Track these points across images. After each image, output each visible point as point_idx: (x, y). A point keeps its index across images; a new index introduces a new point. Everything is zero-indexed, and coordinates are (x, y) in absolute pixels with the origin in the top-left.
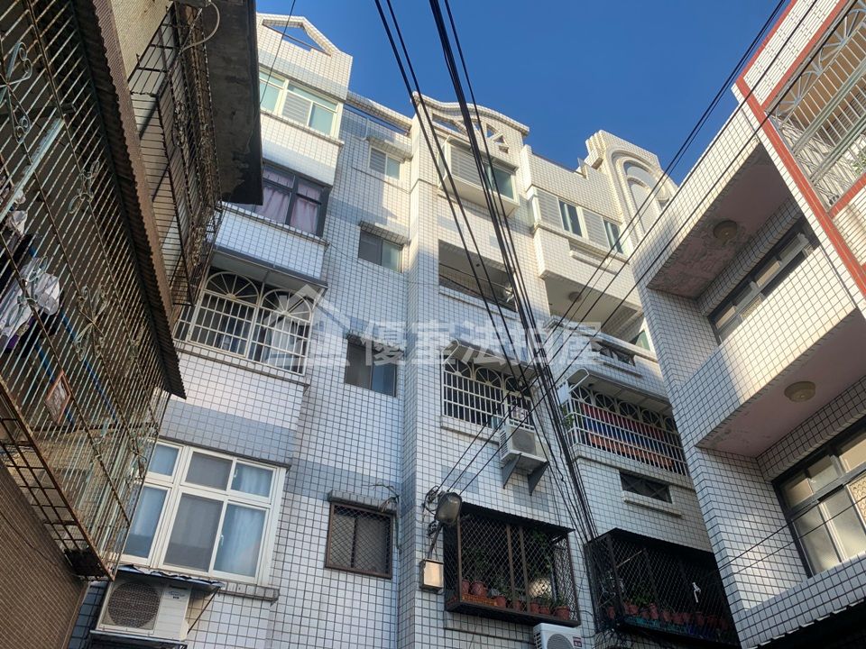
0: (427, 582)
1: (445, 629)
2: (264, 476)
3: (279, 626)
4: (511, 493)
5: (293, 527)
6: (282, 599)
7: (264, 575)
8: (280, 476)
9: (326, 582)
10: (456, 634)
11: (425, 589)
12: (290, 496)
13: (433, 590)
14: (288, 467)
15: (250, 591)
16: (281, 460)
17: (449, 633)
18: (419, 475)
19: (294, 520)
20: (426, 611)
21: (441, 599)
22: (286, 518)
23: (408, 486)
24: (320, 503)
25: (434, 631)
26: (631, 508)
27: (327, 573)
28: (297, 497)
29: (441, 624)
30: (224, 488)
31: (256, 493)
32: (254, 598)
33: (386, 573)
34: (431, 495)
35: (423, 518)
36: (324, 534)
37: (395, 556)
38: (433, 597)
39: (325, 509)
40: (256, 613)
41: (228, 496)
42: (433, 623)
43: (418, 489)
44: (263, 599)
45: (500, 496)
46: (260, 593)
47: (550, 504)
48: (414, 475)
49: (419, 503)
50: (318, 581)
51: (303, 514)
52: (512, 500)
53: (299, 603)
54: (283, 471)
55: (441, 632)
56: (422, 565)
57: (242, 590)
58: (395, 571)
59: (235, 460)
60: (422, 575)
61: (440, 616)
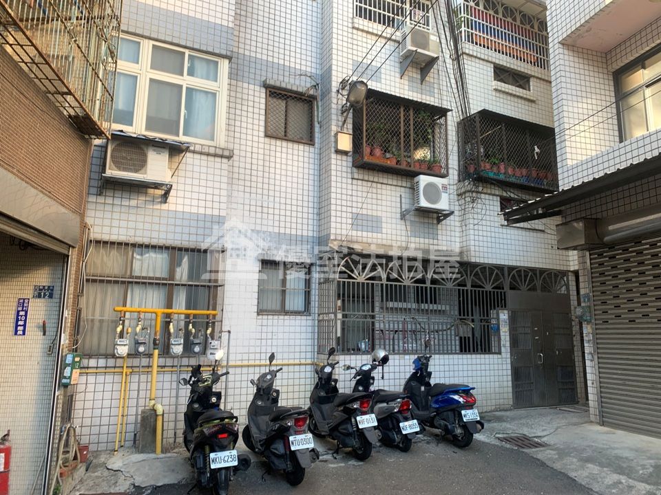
0: (340, 147)
1: (352, 179)
2: (212, 66)
3: (236, 176)
4: (406, 82)
5: (239, 106)
6: (235, 158)
7: (221, 139)
8: (224, 66)
9: (267, 147)
10: (360, 182)
11: (338, 152)
12: (234, 82)
13: (345, 153)
14: (230, 58)
15: (212, 151)
16: (224, 52)
17: (355, 182)
18: (334, 68)
19: (239, 101)
20: (340, 168)
21: (350, 159)
22: (232, 99)
23: (326, 75)
24: (257, 88)
25: (344, 180)
26: (498, 95)
27: (267, 140)
28: (240, 84)
29: (350, 176)
30: (182, 74)
31: (208, 79)
32: (215, 155)
33: (310, 141)
34: (343, 83)
35: (338, 101)
36: (263, 112)
37: (317, 129)
38: (344, 158)
39: (262, 93)
40: (218, 165)
41: (186, 81)
42: (344, 175)
43: (334, 78)
44: (222, 156)
45: (397, 85)
46: (219, 152)
47: (436, 91)
48: (330, 67)
49: (334, 90)
50: (261, 146)
51: (245, 97)
52: (406, 87)
53: (249, 160)
54: (227, 62)
55: (350, 181)
56: (336, 135)
57: (206, 150)
58: (317, 140)
59: (187, 52)
60: (336, 142)
61: (349, 170)
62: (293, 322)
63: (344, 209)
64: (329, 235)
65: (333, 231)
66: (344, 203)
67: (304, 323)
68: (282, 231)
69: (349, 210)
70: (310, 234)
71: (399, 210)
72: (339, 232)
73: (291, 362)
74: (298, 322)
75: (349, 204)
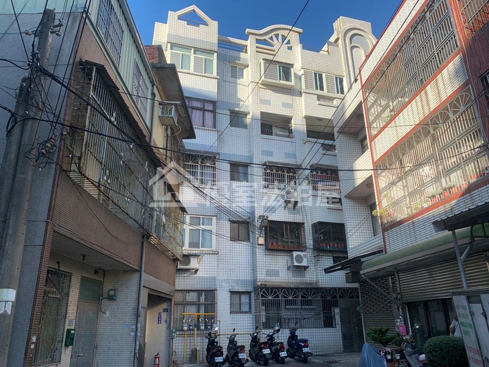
0: (259, 243)
1: (266, 255)
2: (210, 219)
3: (220, 258)
4: (287, 211)
5: (220, 230)
6: (220, 253)
7: (214, 248)
8: (214, 219)
9: (231, 244)
10: (269, 256)
11: (259, 245)
12: (218, 221)
13: (262, 245)
14: (216, 216)
15: (211, 252)
16: (214, 215)
17: (267, 256)
18: (256, 211)
19: (220, 228)
20: (260, 251)
21: (264, 247)
22: (218, 228)
23: (253, 213)
24: (227, 222)
25: (262, 256)
26: (329, 210)
27: (231, 242)
28: (220, 221)
29: (264, 254)
30: (200, 225)
31: (209, 225)
32: (212, 254)
33: (248, 240)
34: (260, 217)
35: (257, 224)
36: (229, 231)
37: (251, 234)
38: (262, 246)
39: (228, 224)
40: (213, 258)
41: (202, 227)
42: (262, 253)
43: (256, 215)
45: (283, 213)
46: (214, 253)
47: (301, 212)
48: (254, 210)
49: (256, 219)
50: (229, 244)
51: (222, 226)
52: (287, 213)
53: (224, 251)
54: (215, 218)
55: (264, 256)
56: (258, 238)
57: (209, 252)
58: (251, 239)
59: (201, 217)
60: (258, 241)
61: (264, 251)
62: (244, 316)
63: (263, 268)
64: (257, 279)
65: (258, 278)
66: (262, 265)
67: (249, 316)
68: (238, 278)
69: (265, 268)
70: (250, 279)
71: (286, 266)
72: (261, 278)
73: (245, 333)
74: (246, 316)
75: (265, 265)
